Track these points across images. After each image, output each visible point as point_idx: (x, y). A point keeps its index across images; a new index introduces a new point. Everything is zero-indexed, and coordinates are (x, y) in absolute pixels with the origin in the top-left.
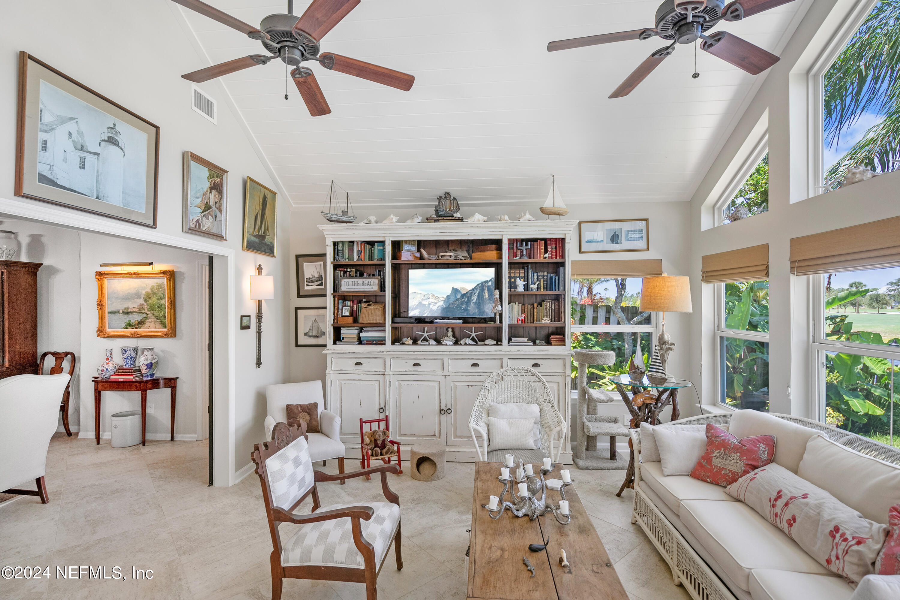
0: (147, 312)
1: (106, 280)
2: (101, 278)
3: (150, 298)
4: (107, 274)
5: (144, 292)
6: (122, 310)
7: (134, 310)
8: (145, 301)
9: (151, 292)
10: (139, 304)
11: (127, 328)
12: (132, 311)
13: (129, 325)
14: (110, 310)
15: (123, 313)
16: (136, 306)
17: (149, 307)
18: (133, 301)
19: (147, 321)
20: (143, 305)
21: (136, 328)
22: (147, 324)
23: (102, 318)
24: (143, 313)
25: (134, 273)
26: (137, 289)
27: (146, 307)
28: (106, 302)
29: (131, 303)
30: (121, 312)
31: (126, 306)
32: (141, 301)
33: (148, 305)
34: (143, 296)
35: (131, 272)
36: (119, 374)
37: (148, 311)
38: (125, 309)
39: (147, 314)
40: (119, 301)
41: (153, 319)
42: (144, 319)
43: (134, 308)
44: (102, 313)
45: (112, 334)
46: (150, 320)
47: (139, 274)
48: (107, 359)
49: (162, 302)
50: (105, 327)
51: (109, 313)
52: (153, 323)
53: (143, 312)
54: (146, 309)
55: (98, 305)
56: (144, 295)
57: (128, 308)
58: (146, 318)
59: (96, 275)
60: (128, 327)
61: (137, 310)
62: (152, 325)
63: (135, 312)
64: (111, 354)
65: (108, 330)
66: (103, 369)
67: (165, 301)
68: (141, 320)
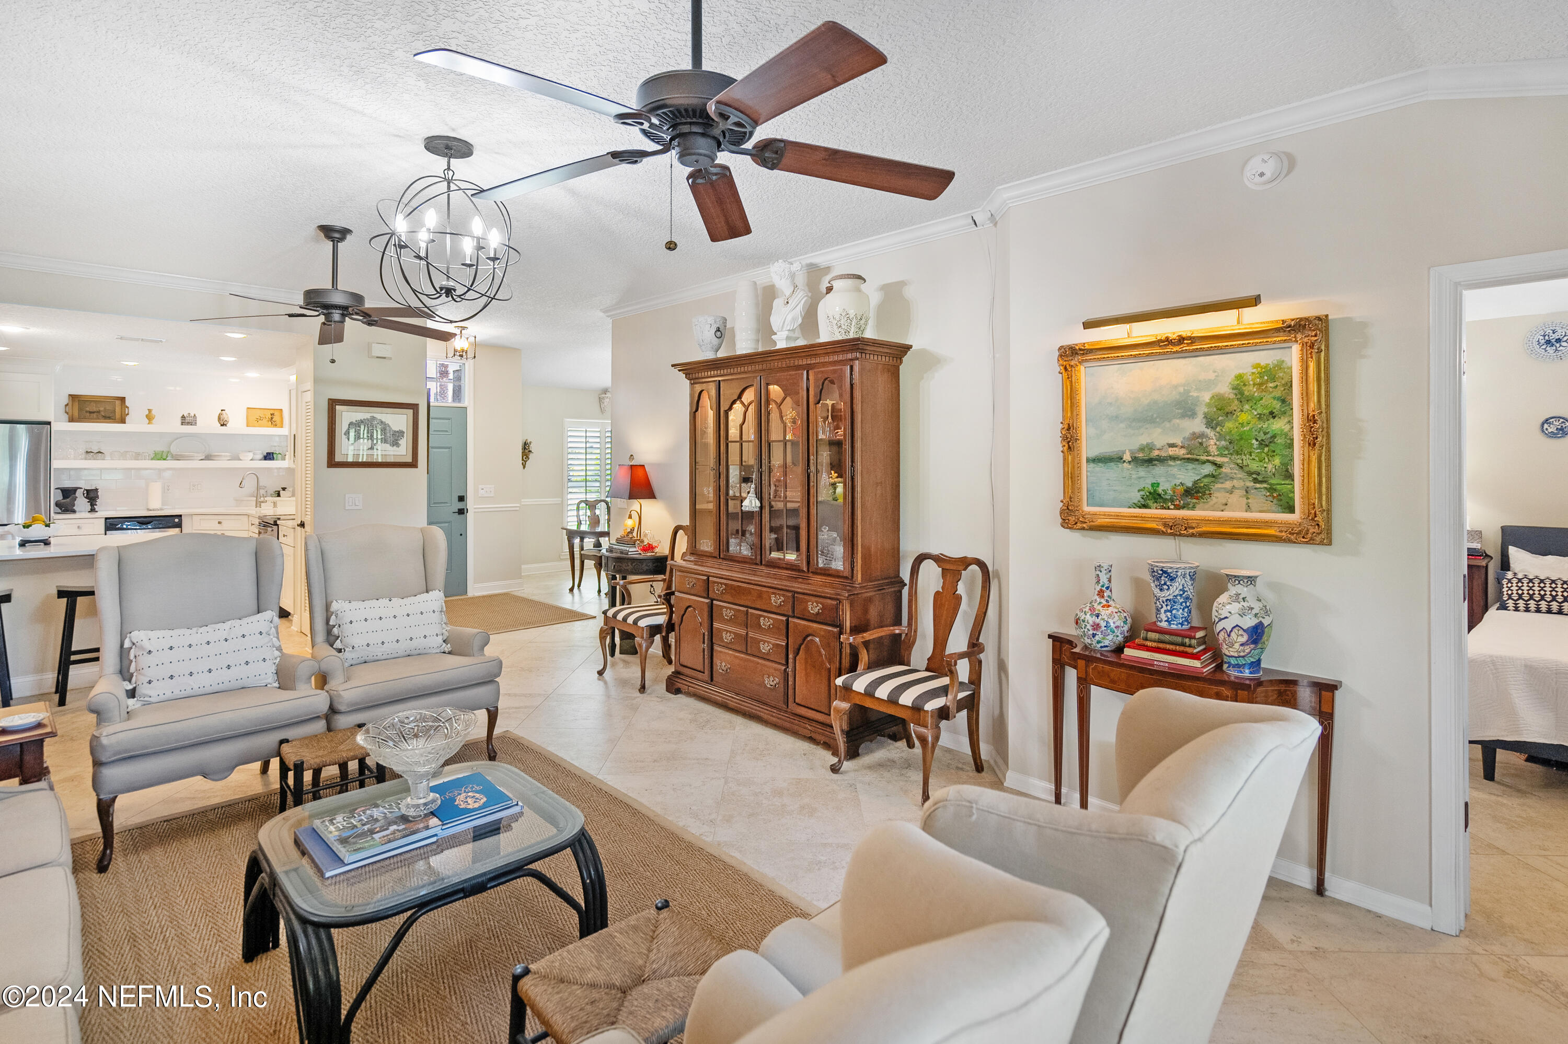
0: (1219, 460)
1: (1082, 368)
2: (1072, 363)
3: (1229, 414)
4: (1091, 351)
5: (1206, 397)
6: (1132, 452)
7: (1172, 452)
8: (1211, 422)
9: (1232, 396)
10: (1187, 435)
11: (1145, 506)
12: (1163, 454)
13: (1154, 497)
14: (1093, 453)
15: (1135, 460)
16: (1178, 441)
17: (1223, 443)
18: (1167, 425)
19: (1219, 486)
20: (1202, 435)
21: (1178, 507)
22: (1218, 496)
23: (1071, 477)
24: (1204, 462)
25: (1181, 340)
26: (1181, 390)
27: (1213, 444)
28: (1085, 431)
29: (1159, 430)
30: (1127, 457)
31: (1144, 440)
32: (1197, 425)
33: (1221, 437)
34: (1202, 410)
35: (1172, 336)
36: (1149, 644)
37: (1222, 455)
38: (1142, 449)
39: (1219, 466)
40: (1122, 425)
41: (1241, 481)
42: (1206, 480)
43: (1172, 445)
44: (1073, 459)
45: (1100, 521)
46: (1228, 485)
47: (1193, 340)
48: (1101, 593)
49: (1277, 425)
50: (1080, 500)
51: (1088, 460)
52: (1240, 493)
53: (1204, 458)
54: (1213, 449)
55: (1064, 438)
56: (1209, 405)
57: (1150, 447)
58: (1213, 476)
59: (1061, 356)
60: (1150, 503)
61: (1181, 452)
62: (1237, 498)
63: (1174, 458)
64: (1110, 581)
65: (1087, 509)
66: (1097, 621)
67: (1290, 422)
68: (1195, 483)
